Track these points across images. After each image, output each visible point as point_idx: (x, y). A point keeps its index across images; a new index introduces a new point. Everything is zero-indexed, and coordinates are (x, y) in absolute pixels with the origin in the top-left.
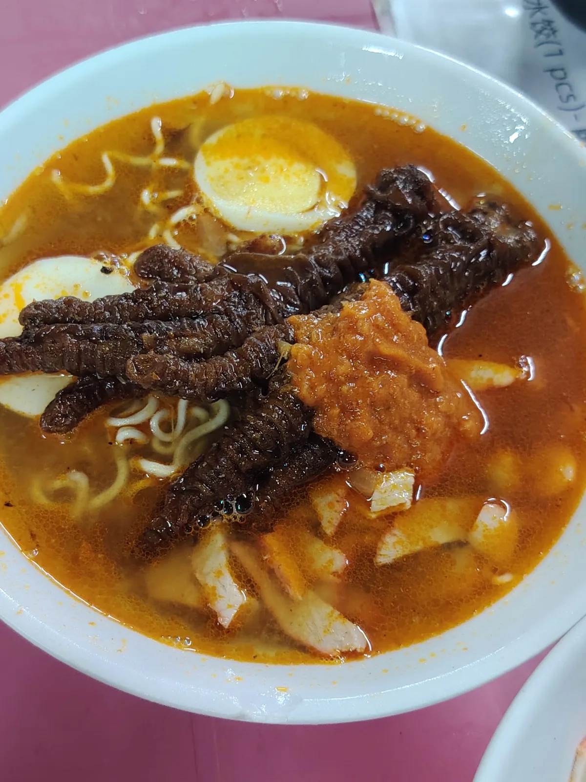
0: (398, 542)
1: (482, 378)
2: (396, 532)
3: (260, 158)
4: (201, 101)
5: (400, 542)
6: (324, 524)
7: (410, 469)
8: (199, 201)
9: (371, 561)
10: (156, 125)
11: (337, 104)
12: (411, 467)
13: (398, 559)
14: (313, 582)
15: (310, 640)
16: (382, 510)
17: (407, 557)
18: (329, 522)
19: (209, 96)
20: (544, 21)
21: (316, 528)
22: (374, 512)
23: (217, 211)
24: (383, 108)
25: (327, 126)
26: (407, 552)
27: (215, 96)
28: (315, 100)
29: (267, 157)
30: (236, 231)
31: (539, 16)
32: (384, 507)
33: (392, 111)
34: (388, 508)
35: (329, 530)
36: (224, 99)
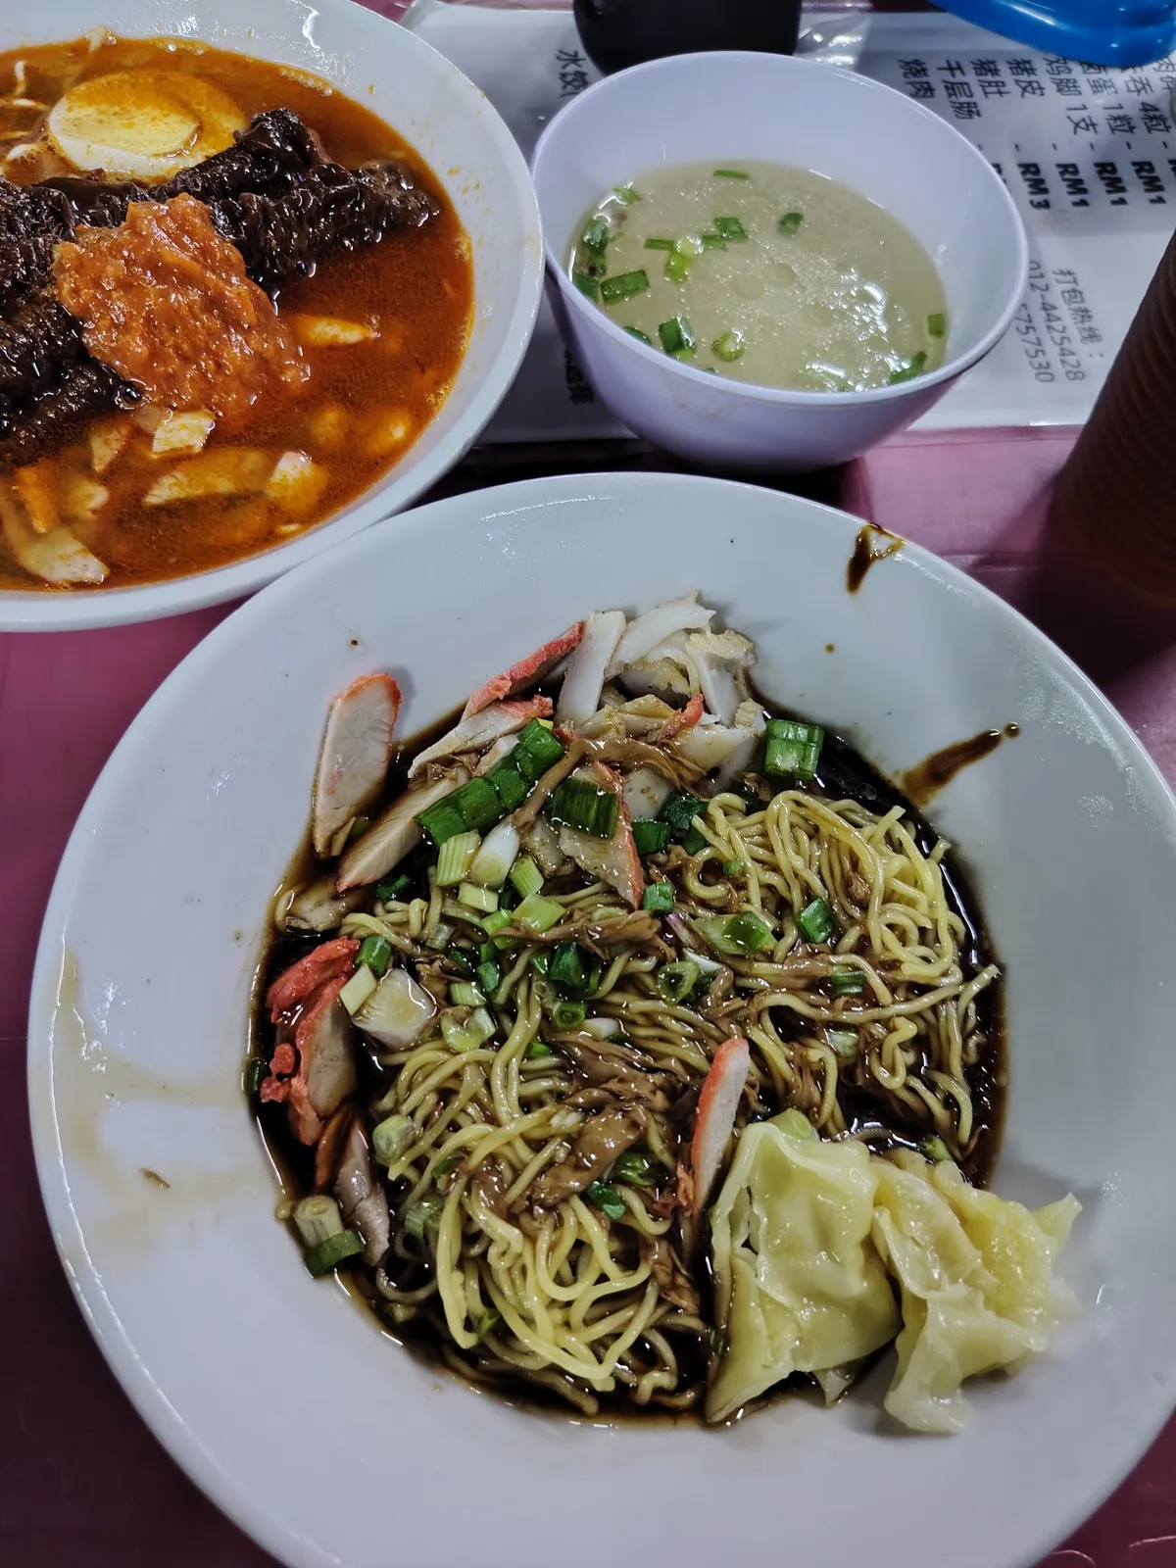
0: (175, 484)
1: (325, 334)
2: (178, 475)
3: (133, 108)
4: (79, 49)
5: (178, 484)
6: (96, 461)
7: (210, 412)
8: (45, 139)
9: (139, 500)
10: (19, 68)
11: (237, 62)
12: (211, 409)
13: (170, 501)
14: (65, 519)
15: (44, 572)
16: (166, 452)
17: (180, 501)
18: (100, 459)
19: (89, 43)
20: (577, 73)
21: (86, 467)
22: (156, 453)
23: (60, 149)
24: (288, 69)
25: (216, 81)
26: (183, 495)
27: (95, 44)
28: (213, 57)
29: (140, 106)
30: (80, 171)
31: (572, 68)
32: (167, 448)
33: (298, 72)
34: (172, 449)
35: (99, 467)
36: (105, 47)
